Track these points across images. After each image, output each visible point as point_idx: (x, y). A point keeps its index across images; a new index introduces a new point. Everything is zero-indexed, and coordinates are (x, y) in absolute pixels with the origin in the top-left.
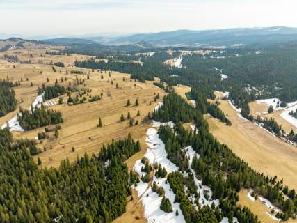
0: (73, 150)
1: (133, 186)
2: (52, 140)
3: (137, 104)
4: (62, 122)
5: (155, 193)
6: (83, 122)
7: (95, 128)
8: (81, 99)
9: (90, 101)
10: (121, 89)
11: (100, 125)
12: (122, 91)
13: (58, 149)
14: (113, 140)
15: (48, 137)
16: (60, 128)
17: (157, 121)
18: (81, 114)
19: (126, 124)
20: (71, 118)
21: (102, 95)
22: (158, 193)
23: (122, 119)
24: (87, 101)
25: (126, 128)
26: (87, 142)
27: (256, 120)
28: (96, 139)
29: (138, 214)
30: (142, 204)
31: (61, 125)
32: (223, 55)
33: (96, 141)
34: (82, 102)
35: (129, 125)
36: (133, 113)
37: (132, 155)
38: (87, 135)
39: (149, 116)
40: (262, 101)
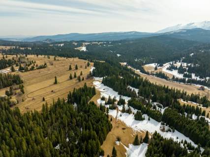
0: (44, 100)
2: (20, 95)
3: (76, 68)
4: (22, 83)
6: (40, 82)
8: (29, 68)
9: (37, 69)
11: (56, 83)
13: (29, 101)
15: (16, 94)
20: (28, 80)
21: (45, 64)
22: (127, 112)
23: (71, 78)
24: (35, 68)
25: (77, 83)
28: (57, 91)
32: (111, 44)
35: (78, 81)
38: (49, 90)
39: (90, 74)
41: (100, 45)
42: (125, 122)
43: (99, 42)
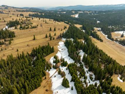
0: (17, 51)
1: (47, 71)
2: (7, 45)
3: (55, 30)
5: (60, 75)
6: (26, 37)
7: (31, 40)
9: (31, 28)
10: (48, 23)
11: (34, 39)
12: (48, 24)
13: (9, 50)
14: (39, 46)
15: (5, 44)
16: (13, 40)
17: (64, 38)
18: (25, 34)
19: (48, 39)
20: (19, 35)
21: (38, 25)
22: (61, 75)
23: (46, 37)
24: (30, 28)
25: (48, 41)
26: (26, 47)
27: (115, 40)
28: (31, 46)
29: (47, 88)
30: (51, 82)
31: (14, 38)
32: (98, 13)
33: (31, 47)
34: (27, 28)
35: (50, 40)
36: (52, 34)
37: (50, 54)
38: (27, 44)
39: (60, 36)
40: (118, 32)
41: (90, 13)
42: (53, 84)
43: (90, 11)
